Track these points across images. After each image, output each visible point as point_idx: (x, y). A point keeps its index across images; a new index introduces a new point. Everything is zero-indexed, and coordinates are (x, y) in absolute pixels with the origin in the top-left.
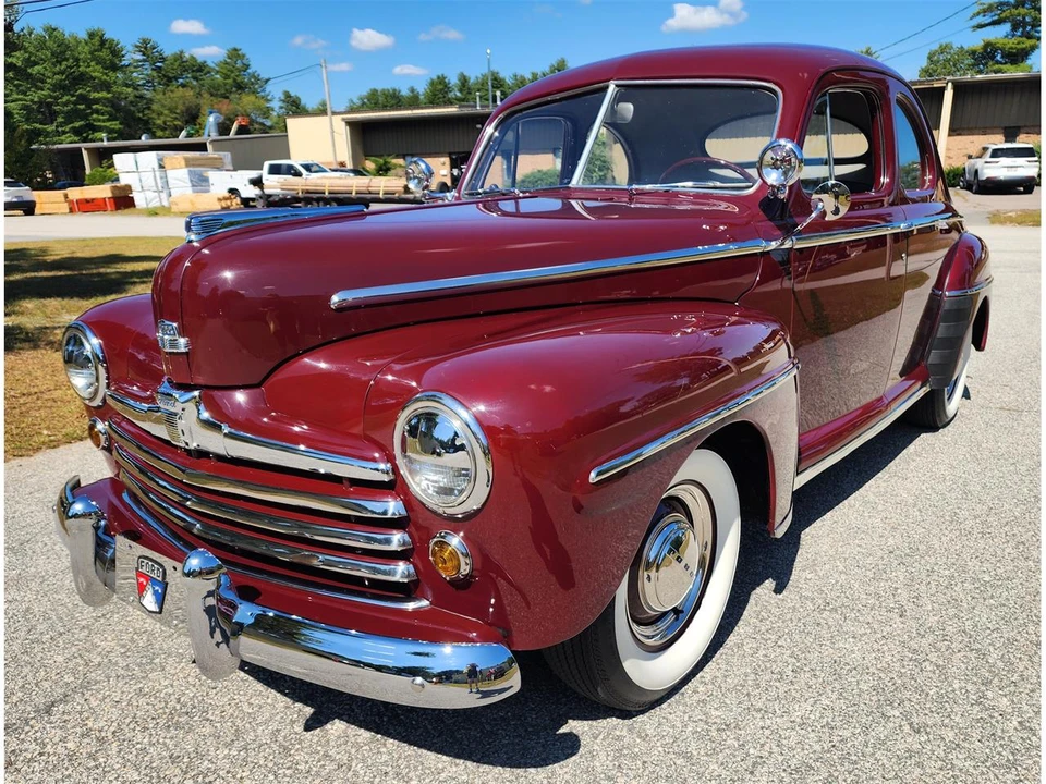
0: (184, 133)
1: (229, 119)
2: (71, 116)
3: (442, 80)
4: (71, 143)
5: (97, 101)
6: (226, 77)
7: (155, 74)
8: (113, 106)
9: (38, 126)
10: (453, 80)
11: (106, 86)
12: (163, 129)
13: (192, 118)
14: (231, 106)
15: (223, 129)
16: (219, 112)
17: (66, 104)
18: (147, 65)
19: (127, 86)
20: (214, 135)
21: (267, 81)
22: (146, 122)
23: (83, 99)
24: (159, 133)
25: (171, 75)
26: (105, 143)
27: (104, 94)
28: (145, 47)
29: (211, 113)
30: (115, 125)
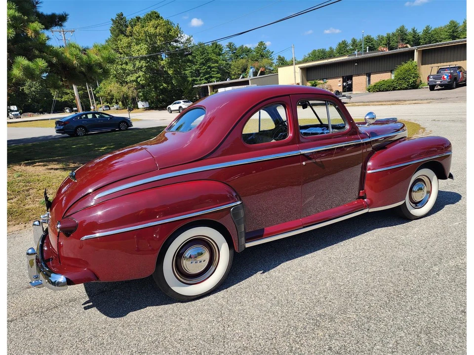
0: (241, 76)
1: (258, 69)
2: (205, 74)
3: (344, 43)
4: (204, 83)
5: (213, 67)
6: (258, 53)
7: (233, 55)
8: (218, 69)
9: (195, 78)
10: (349, 42)
11: (217, 62)
12: (234, 75)
13: (245, 70)
14: (259, 64)
15: (255, 74)
16: (254, 67)
17: (204, 70)
18: (230, 52)
19: (223, 60)
20: (252, 77)
21: (272, 52)
22: (229, 73)
23: (209, 67)
24: (233, 77)
25: (238, 55)
26: (216, 83)
27: (216, 65)
28: (230, 46)
29: (251, 68)
30: (219, 75)
